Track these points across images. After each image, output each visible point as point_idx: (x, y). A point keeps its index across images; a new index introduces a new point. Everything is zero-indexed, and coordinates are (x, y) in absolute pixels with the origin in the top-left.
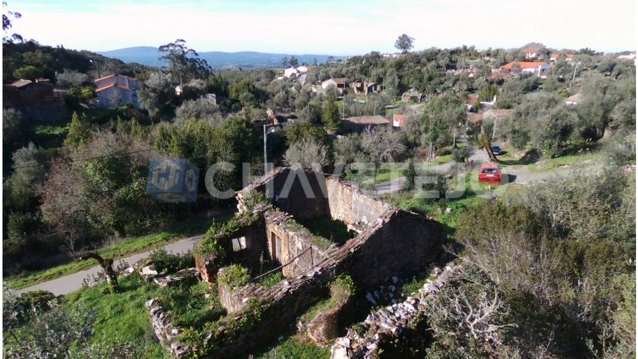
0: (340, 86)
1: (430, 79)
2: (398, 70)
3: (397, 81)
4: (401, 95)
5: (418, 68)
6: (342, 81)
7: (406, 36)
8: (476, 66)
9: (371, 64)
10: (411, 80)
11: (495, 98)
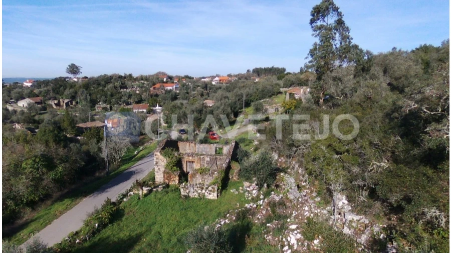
0: (38, 103)
1: (112, 95)
2: (86, 89)
3: (89, 97)
4: (95, 107)
5: (101, 88)
6: (38, 99)
7: (74, 65)
8: (139, 87)
9: (61, 86)
10: (98, 96)
11: (158, 105)
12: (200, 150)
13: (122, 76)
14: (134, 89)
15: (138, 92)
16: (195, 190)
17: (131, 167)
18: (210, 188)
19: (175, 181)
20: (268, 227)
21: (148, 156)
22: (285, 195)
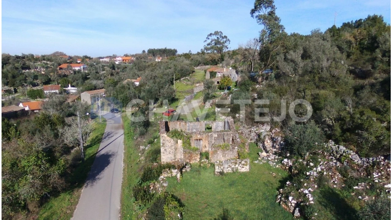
11: (70, 86)
12: (190, 128)
13: (19, 57)
14: (38, 69)
15: (43, 73)
16: (229, 166)
17: (99, 150)
18: (243, 162)
19: (196, 159)
20: (356, 189)
21: (105, 138)
22: (346, 160)
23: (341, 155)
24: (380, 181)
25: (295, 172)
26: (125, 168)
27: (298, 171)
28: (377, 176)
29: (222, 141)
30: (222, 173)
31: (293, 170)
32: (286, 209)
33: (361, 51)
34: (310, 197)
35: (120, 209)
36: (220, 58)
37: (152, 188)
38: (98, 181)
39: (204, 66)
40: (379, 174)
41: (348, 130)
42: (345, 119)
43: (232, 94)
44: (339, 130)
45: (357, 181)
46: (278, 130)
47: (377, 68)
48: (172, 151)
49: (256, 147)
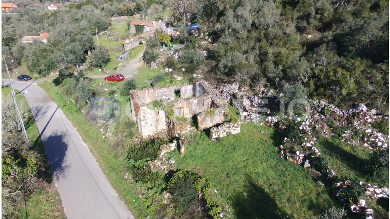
12: (160, 95)
16: (224, 130)
17: (40, 132)
18: (236, 125)
19: (186, 129)
20: (344, 136)
21: (37, 115)
22: (329, 113)
23: (323, 109)
24: (361, 127)
25: (283, 127)
26: (91, 148)
27: (286, 126)
28: (357, 123)
29: (202, 106)
30: (218, 139)
31: (280, 126)
32: (294, 162)
33: (283, 5)
34: (315, 149)
35: (119, 195)
36: (135, 8)
37: (152, 167)
38: (67, 170)
39: (119, 17)
40: (359, 122)
41: (322, 86)
42: (319, 76)
43: (179, 52)
44: (314, 86)
45: (343, 129)
46: (247, 88)
47: (312, 25)
48: (153, 123)
49: (232, 107)
